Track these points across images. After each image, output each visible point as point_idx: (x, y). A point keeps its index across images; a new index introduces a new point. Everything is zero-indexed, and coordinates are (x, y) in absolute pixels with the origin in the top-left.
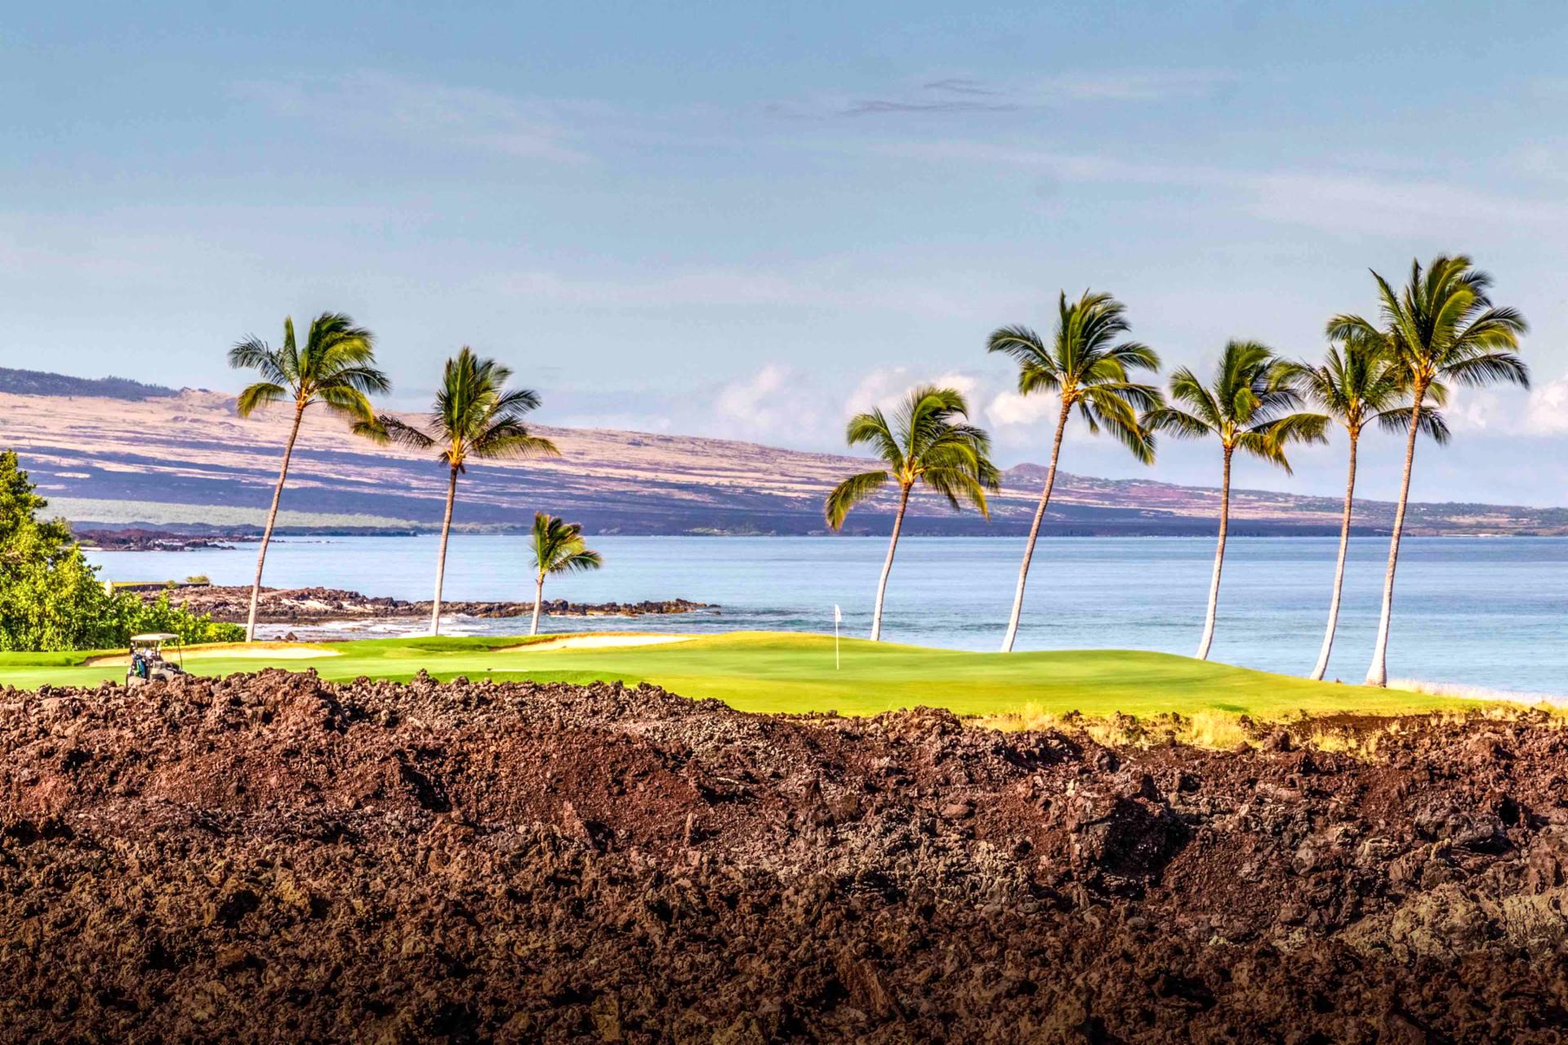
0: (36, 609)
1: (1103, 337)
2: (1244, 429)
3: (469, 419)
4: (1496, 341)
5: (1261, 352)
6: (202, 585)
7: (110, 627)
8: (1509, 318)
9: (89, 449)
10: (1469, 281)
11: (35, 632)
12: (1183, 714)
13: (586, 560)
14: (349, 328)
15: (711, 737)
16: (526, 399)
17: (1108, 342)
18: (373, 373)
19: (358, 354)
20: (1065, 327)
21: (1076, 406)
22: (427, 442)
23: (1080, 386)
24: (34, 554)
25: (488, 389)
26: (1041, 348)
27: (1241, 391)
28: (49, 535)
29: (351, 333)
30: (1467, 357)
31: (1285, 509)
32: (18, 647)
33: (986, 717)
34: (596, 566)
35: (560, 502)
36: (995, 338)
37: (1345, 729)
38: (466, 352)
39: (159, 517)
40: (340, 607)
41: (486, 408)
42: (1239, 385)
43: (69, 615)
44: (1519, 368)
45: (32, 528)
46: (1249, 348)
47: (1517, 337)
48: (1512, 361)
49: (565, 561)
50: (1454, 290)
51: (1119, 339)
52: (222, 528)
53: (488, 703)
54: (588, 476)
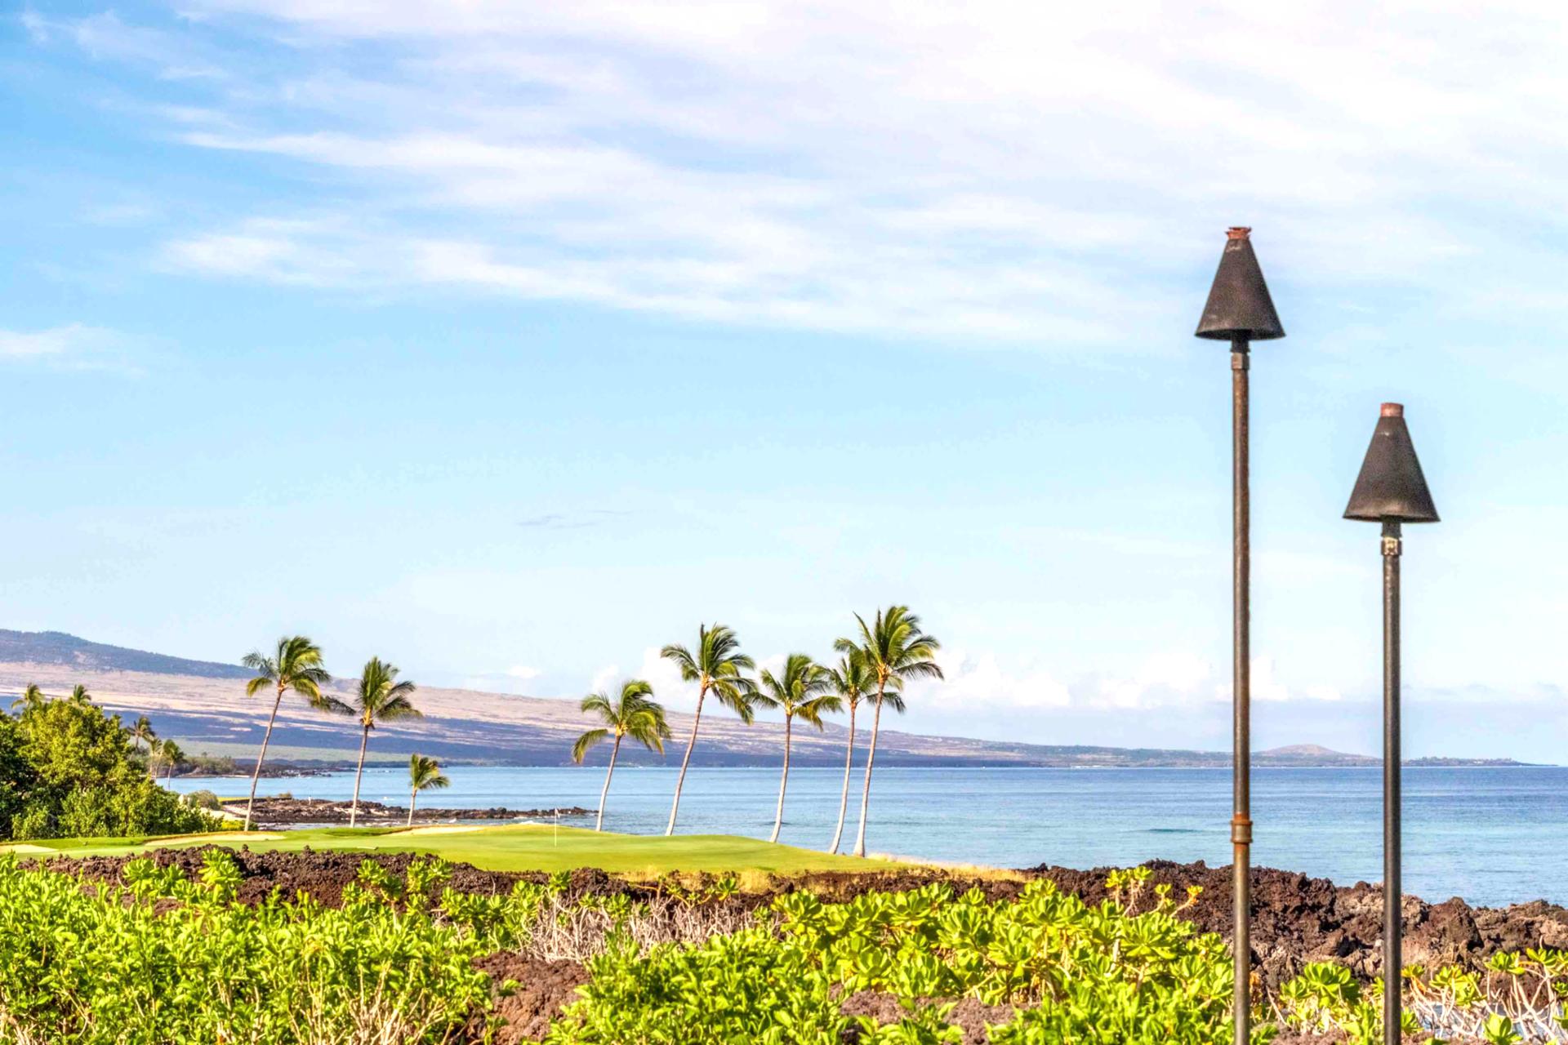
0: (124, 812)
1: (725, 650)
2: (798, 705)
3: (376, 698)
4: (922, 654)
5: (806, 660)
6: (287, 799)
7: (166, 823)
8: (929, 640)
9: (252, 712)
10: (908, 620)
11: (122, 826)
12: (737, 872)
13: (440, 782)
14: (310, 645)
15: (462, 885)
16: (406, 686)
17: (727, 653)
18: (322, 672)
19: (313, 660)
20: (703, 645)
21: (710, 692)
22: (351, 712)
23: (712, 679)
24: (125, 779)
25: (387, 680)
26: (689, 656)
27: (796, 681)
28: (135, 768)
29: (310, 648)
30: (907, 664)
31: (976, 750)
32: (113, 835)
33: (626, 874)
34: (446, 785)
35: (535, 745)
36: (664, 650)
37: (828, 881)
38: (376, 659)
39: (292, 756)
40: (369, 812)
41: (385, 692)
42: (795, 678)
43: (142, 815)
44: (937, 669)
45: (124, 763)
46: (801, 657)
47: (934, 652)
48: (933, 666)
49: (428, 783)
50: (900, 625)
51: (733, 652)
52: (328, 763)
53: (338, 864)
54: (554, 729)
